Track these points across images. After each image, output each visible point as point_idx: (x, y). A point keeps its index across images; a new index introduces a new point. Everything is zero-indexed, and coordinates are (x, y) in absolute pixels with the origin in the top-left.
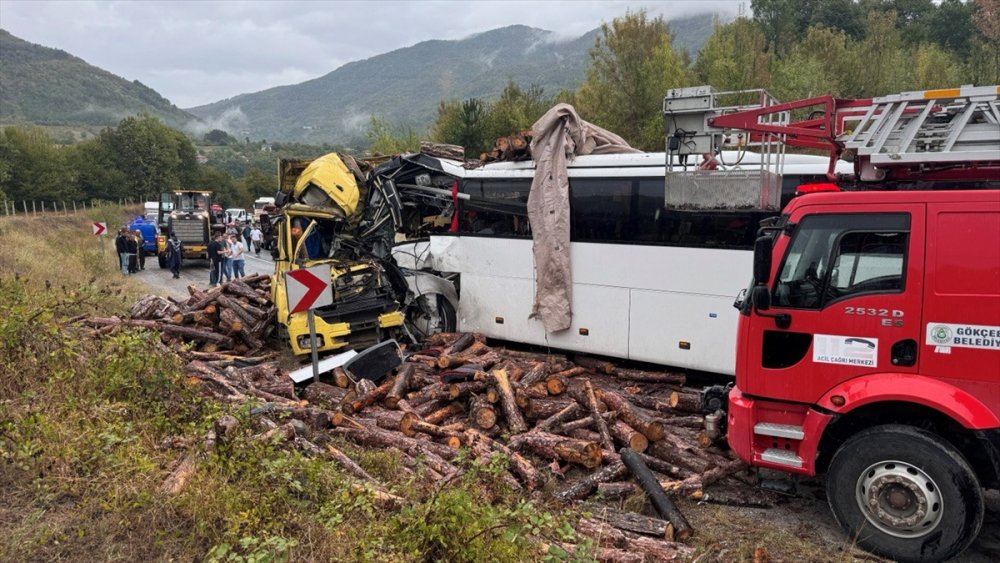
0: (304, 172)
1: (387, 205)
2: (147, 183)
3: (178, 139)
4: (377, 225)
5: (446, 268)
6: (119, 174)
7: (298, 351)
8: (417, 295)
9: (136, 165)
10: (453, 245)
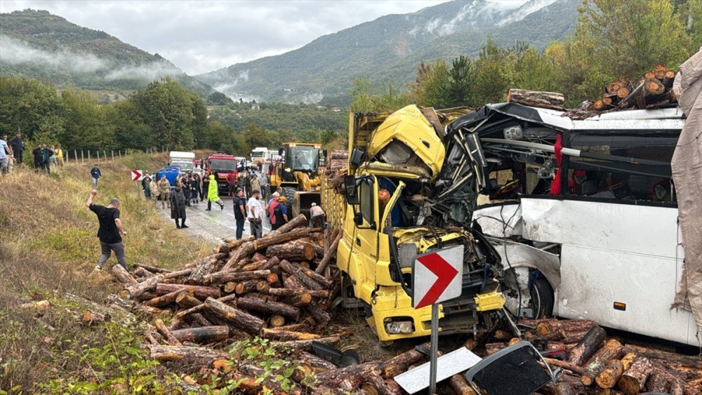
0: (380, 127)
1: (469, 161)
2: (168, 136)
3: (192, 99)
4: (456, 185)
5: (542, 237)
6: (146, 128)
7: (385, 337)
8: (506, 268)
9: (159, 120)
10: (552, 211)
